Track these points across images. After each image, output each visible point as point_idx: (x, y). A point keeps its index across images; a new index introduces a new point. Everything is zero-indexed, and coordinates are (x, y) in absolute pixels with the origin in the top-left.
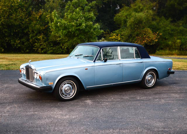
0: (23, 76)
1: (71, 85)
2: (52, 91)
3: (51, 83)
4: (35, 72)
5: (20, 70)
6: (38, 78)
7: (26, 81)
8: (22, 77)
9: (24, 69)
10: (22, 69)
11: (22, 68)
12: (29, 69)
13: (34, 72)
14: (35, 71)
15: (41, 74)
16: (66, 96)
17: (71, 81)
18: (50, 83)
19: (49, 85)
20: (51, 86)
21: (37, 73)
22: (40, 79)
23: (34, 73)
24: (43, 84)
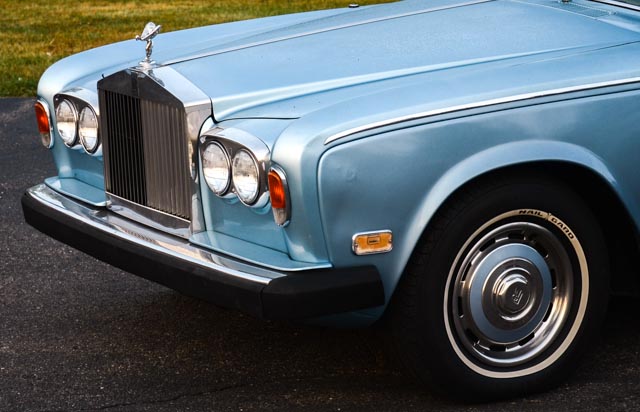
0: (65, 168)
1: (541, 249)
2: (380, 310)
3: (372, 242)
4: (211, 139)
5: (40, 111)
6: (247, 186)
7: (105, 211)
8: (54, 172)
9: (81, 105)
10: (65, 106)
11: (59, 98)
12: (147, 107)
13: (192, 130)
14: (208, 127)
15: (277, 157)
16: (498, 351)
17: (544, 214)
18: (366, 242)
19: (353, 262)
20: (372, 268)
21: (233, 149)
22: (275, 200)
23: (200, 147)
24: (298, 250)
